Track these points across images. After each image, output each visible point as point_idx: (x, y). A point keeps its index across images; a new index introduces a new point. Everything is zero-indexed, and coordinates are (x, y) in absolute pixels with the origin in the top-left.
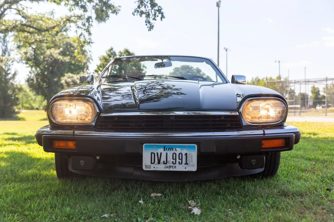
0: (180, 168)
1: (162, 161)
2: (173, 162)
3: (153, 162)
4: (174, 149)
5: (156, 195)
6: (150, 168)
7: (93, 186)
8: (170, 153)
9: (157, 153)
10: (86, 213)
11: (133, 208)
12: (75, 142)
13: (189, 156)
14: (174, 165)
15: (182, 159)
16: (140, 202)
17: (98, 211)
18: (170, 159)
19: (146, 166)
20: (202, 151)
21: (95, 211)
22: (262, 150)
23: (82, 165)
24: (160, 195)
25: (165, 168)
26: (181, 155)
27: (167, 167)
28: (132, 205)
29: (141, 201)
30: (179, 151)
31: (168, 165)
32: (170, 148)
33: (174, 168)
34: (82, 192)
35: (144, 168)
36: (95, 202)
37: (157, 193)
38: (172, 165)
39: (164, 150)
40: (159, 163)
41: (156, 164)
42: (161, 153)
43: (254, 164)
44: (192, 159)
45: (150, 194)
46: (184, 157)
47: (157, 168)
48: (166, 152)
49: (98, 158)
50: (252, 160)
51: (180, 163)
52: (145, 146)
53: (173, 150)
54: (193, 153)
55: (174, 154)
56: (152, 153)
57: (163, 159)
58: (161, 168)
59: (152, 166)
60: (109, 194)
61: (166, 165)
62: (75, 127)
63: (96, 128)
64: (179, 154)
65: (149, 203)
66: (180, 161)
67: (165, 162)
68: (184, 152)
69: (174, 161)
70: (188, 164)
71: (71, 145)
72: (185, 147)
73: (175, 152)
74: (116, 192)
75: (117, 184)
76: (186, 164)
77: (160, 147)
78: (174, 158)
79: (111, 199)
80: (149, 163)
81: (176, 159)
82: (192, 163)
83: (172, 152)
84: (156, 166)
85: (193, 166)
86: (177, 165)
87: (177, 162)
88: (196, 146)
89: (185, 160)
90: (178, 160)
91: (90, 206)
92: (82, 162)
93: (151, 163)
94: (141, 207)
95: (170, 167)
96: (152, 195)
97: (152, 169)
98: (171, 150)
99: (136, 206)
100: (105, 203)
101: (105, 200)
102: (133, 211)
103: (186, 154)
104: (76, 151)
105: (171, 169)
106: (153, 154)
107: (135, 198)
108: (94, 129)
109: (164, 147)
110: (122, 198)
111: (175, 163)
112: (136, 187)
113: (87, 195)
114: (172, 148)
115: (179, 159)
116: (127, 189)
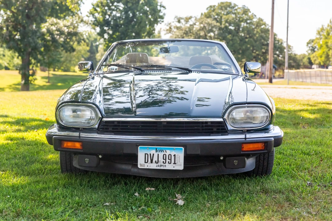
1: (154, 161)
2: (163, 162)
3: (146, 161)
5: (150, 190)
7: (96, 180)
9: (150, 154)
10: (91, 202)
11: (129, 199)
12: (81, 143)
13: (177, 157)
14: (164, 164)
15: (171, 160)
16: (135, 194)
17: (101, 200)
18: (161, 159)
19: (141, 165)
20: (188, 153)
21: (98, 200)
23: (87, 162)
24: (153, 189)
25: (157, 167)
26: (170, 156)
27: (158, 166)
28: (129, 197)
29: (137, 194)
30: (168, 152)
31: (159, 164)
32: (161, 150)
33: (164, 166)
34: (86, 186)
35: (139, 166)
36: (98, 194)
37: (151, 188)
38: (163, 164)
39: (156, 152)
40: (152, 162)
41: (149, 163)
42: (153, 154)
43: (236, 164)
44: (179, 160)
45: (145, 188)
46: (173, 157)
47: (150, 166)
48: (158, 153)
49: (100, 157)
50: (235, 161)
51: (170, 163)
52: (140, 147)
53: (163, 152)
55: (165, 155)
56: (145, 154)
57: (155, 159)
58: (153, 166)
59: (146, 164)
60: (110, 187)
61: (158, 164)
62: (80, 129)
63: (99, 131)
65: (143, 196)
66: (170, 161)
67: (157, 162)
68: (173, 153)
70: (176, 164)
71: (78, 145)
72: (174, 149)
73: (165, 153)
74: (116, 186)
75: (117, 179)
76: (175, 163)
78: (165, 158)
79: (111, 191)
81: (166, 159)
82: (179, 163)
83: (163, 153)
84: (149, 165)
85: (180, 165)
86: (167, 164)
87: (167, 162)
88: (183, 148)
89: (174, 160)
90: (167, 160)
91: (95, 196)
92: (87, 160)
93: (145, 162)
94: (136, 198)
95: (161, 166)
96: (147, 189)
97: (146, 167)
98: (162, 152)
99: (131, 197)
100: (106, 194)
101: (106, 192)
102: (129, 201)
103: (175, 155)
104: (82, 151)
105: (162, 168)
106: (147, 155)
107: (132, 191)
108: (97, 131)
109: (156, 149)
110: (120, 191)
111: (165, 163)
112: (133, 182)
113: (91, 188)
114: (163, 150)
115: (169, 159)
116: (126, 184)
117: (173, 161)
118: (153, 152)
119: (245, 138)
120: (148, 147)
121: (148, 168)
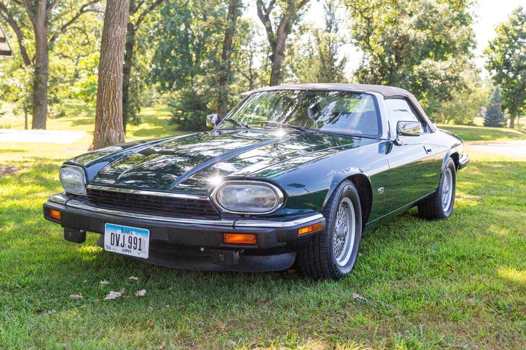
0: (134, 253)
1: (120, 244)
3: (112, 243)
4: (130, 232)
6: (110, 249)
8: (127, 236)
14: (130, 249)
15: (136, 244)
22: (221, 245)
30: (134, 235)
31: (125, 248)
38: (128, 249)
40: (117, 245)
44: (145, 245)
46: (138, 241)
48: (123, 234)
50: (221, 255)
54: (146, 240)
56: (112, 234)
58: (119, 250)
61: (123, 248)
64: (135, 238)
66: (135, 245)
68: (139, 236)
69: (130, 244)
73: (131, 235)
76: (140, 250)
77: (118, 228)
80: (109, 244)
86: (132, 249)
87: (132, 247)
90: (133, 245)
93: (111, 244)
103: (140, 239)
105: (127, 253)
106: (113, 235)
111: (131, 248)
115: (134, 244)
117: (138, 248)
118: (119, 232)
119: (234, 226)
120: (114, 226)
121: (114, 251)
